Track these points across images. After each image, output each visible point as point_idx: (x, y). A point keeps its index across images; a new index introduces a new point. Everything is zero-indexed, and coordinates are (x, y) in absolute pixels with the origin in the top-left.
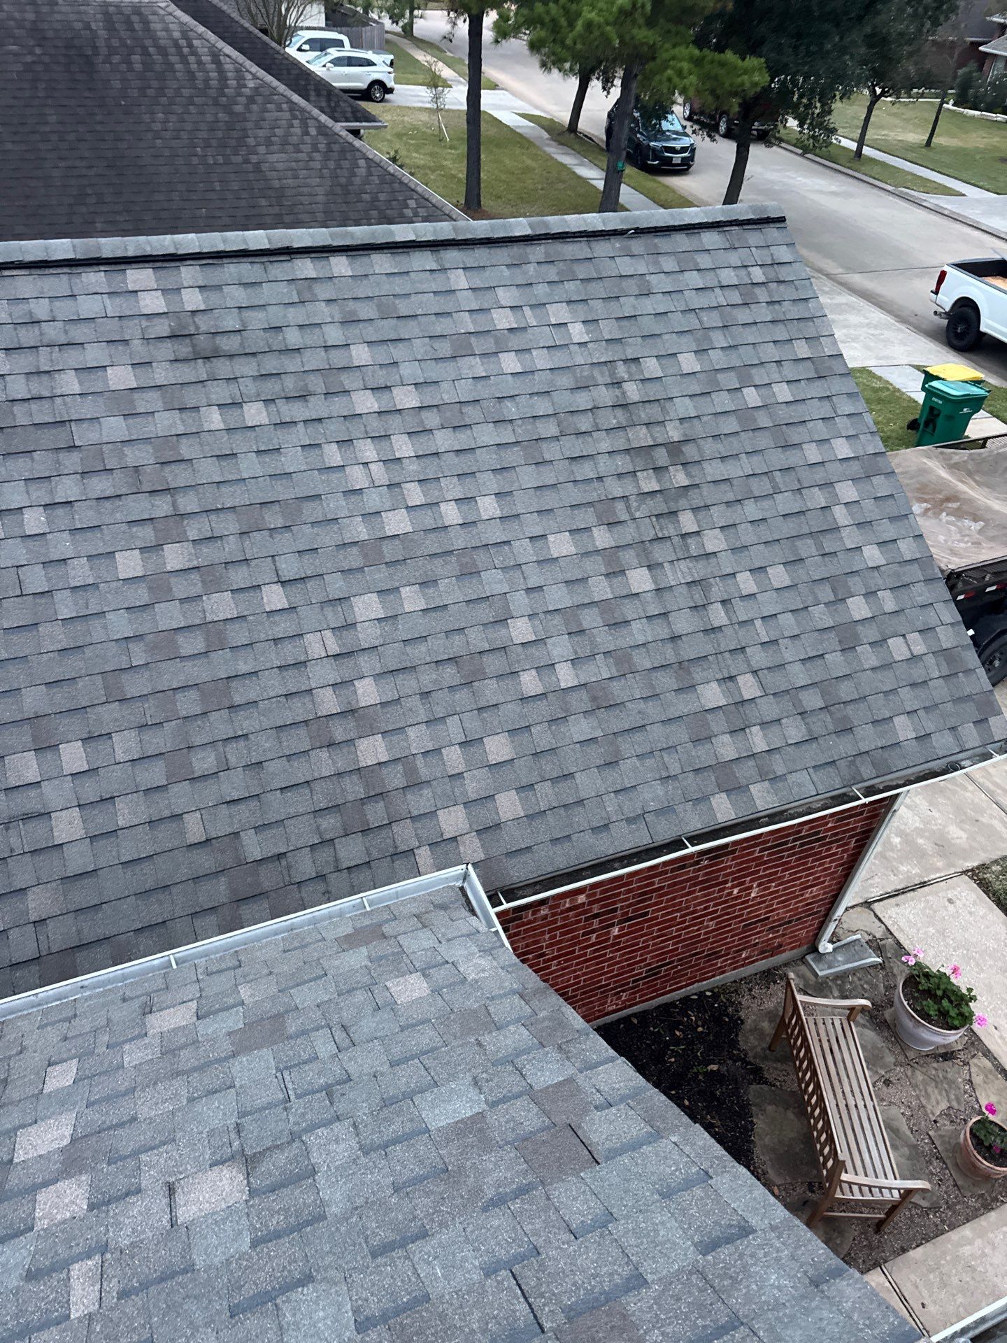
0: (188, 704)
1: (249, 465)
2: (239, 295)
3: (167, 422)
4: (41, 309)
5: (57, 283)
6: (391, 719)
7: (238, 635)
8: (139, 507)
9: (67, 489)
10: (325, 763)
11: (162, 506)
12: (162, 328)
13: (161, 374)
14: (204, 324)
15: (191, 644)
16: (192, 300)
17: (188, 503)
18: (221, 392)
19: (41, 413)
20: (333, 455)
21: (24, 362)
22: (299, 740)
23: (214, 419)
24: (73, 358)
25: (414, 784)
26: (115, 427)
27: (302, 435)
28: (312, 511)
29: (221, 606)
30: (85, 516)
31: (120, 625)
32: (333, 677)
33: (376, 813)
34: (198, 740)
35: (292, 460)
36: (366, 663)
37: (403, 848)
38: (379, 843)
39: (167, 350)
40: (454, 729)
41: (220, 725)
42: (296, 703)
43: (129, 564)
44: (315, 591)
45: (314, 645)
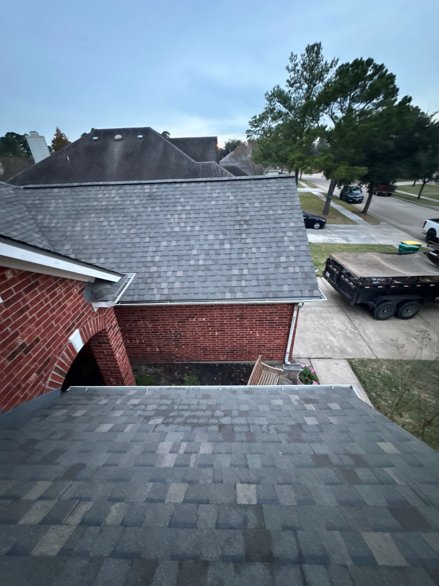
0: (124, 255)
2: (163, 190)
3: (142, 209)
4: (128, 191)
5: (133, 187)
6: (159, 264)
7: (137, 245)
8: (130, 223)
9: (120, 219)
10: (143, 269)
11: (135, 223)
12: (147, 194)
13: (143, 202)
14: (155, 194)
15: (129, 245)
16: (154, 190)
17: (139, 223)
18: (153, 205)
19: (121, 207)
20: (169, 216)
21: (122, 199)
22: (140, 265)
23: (150, 209)
24: (131, 199)
25: (159, 277)
26: (132, 210)
27: (164, 213)
28: (161, 226)
29: (137, 240)
30: (121, 223)
31: (119, 241)
32: (152, 255)
33: (149, 281)
34: (123, 261)
35: (161, 217)
36: (159, 254)
37: (152, 288)
38: (148, 286)
39: (146, 198)
40: (172, 269)
41: (128, 260)
42: (143, 258)
43: (125, 231)
44: (155, 239)
45: (151, 249)
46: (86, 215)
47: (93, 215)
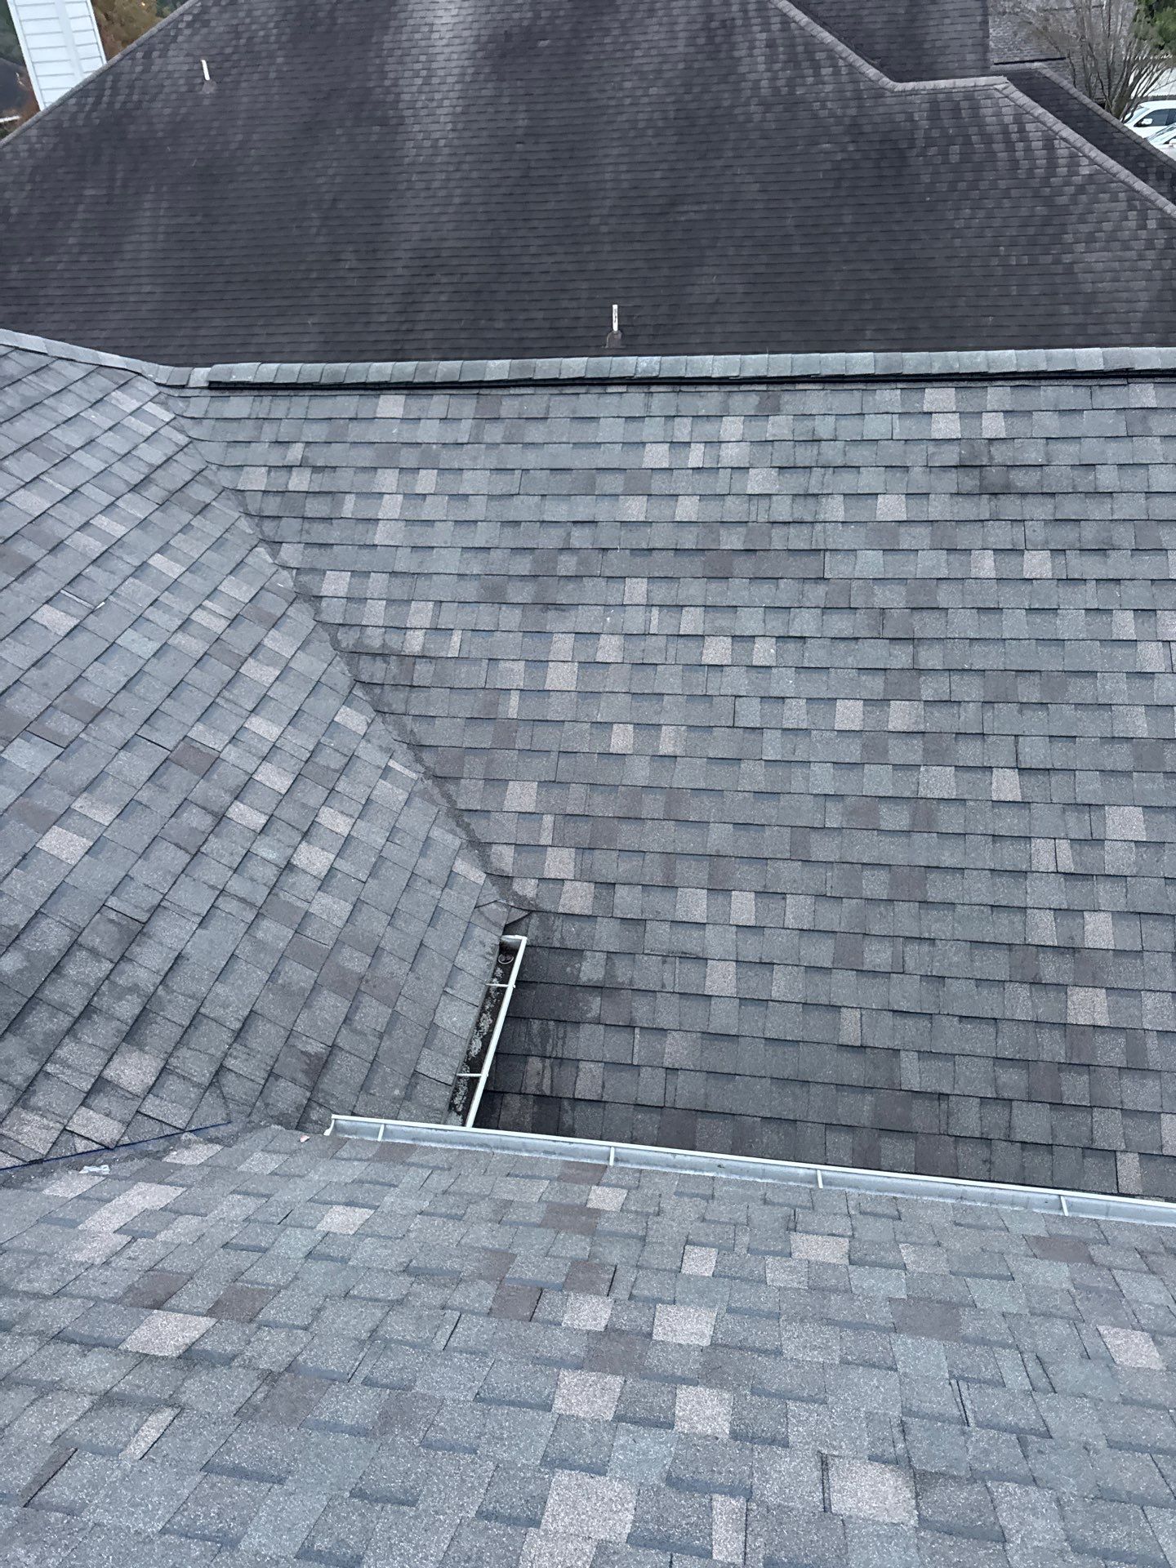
0: (875, 885)
1: (1015, 624)
2: (1050, 424)
3: (931, 563)
4: (824, 427)
5: (846, 400)
6: (1125, 974)
7: (950, 820)
8: (875, 653)
9: (805, 623)
10: (1021, 1003)
11: (901, 657)
12: (951, 455)
13: (937, 508)
14: (1000, 454)
15: (895, 818)
16: (993, 426)
17: (931, 657)
18: (1001, 535)
19: (798, 539)
20: (1125, 625)
21: (796, 482)
22: (996, 965)
23: (986, 565)
24: (847, 483)
25: (1136, 1068)
26: (871, 562)
27: (1090, 596)
28: (1080, 690)
29: (939, 782)
30: (815, 655)
31: (824, 779)
32: (1058, 900)
33: (1075, 1087)
34: (876, 929)
35: (1070, 624)
36: (1105, 893)
37: (1101, 1144)
38: (1069, 1128)
39: (950, 481)
41: (905, 919)
42: (1004, 918)
43: (849, 714)
44: (1059, 788)
45: (1043, 855)
46: (593, 589)
47: (637, 590)
